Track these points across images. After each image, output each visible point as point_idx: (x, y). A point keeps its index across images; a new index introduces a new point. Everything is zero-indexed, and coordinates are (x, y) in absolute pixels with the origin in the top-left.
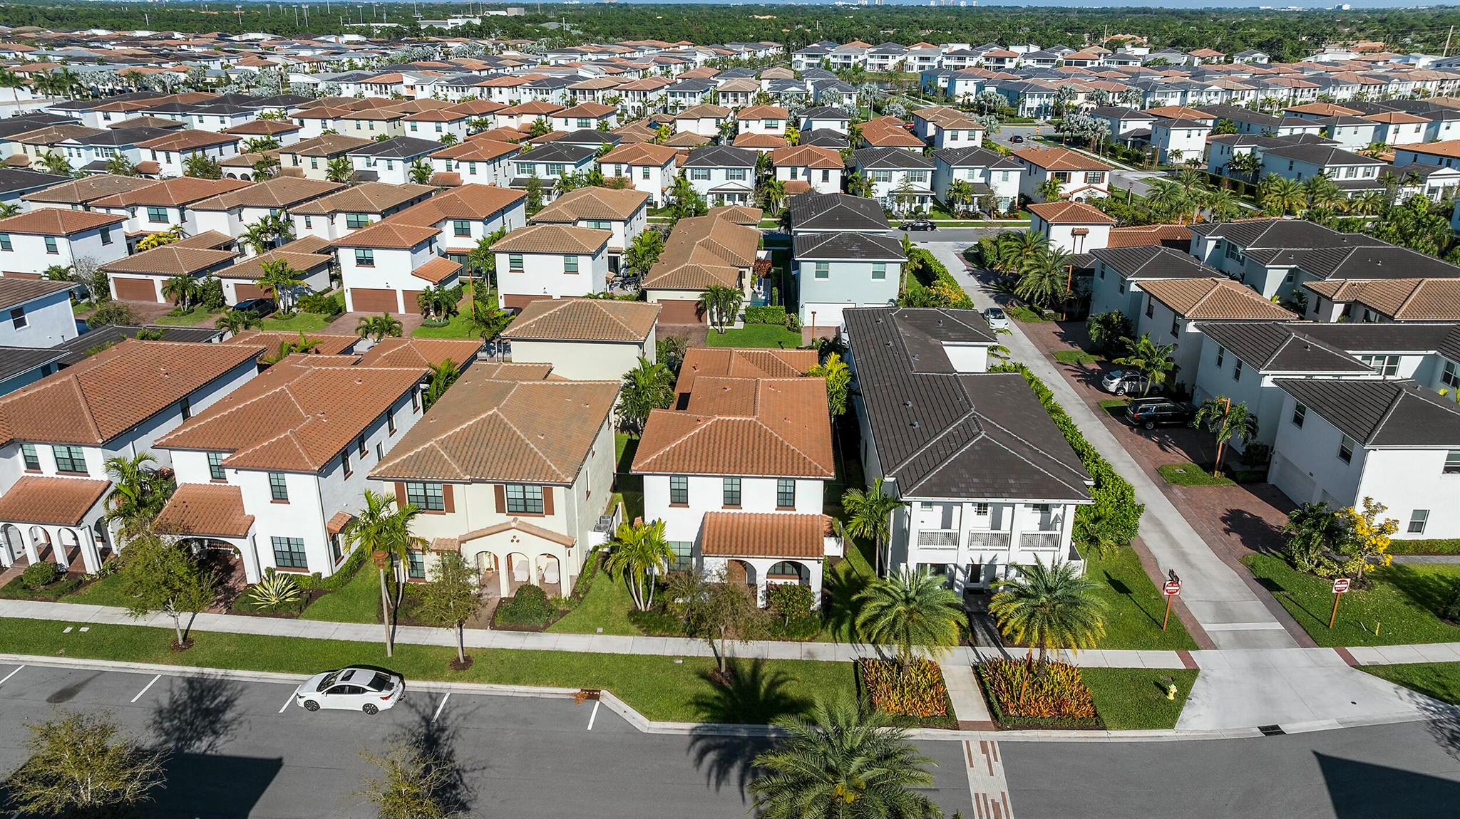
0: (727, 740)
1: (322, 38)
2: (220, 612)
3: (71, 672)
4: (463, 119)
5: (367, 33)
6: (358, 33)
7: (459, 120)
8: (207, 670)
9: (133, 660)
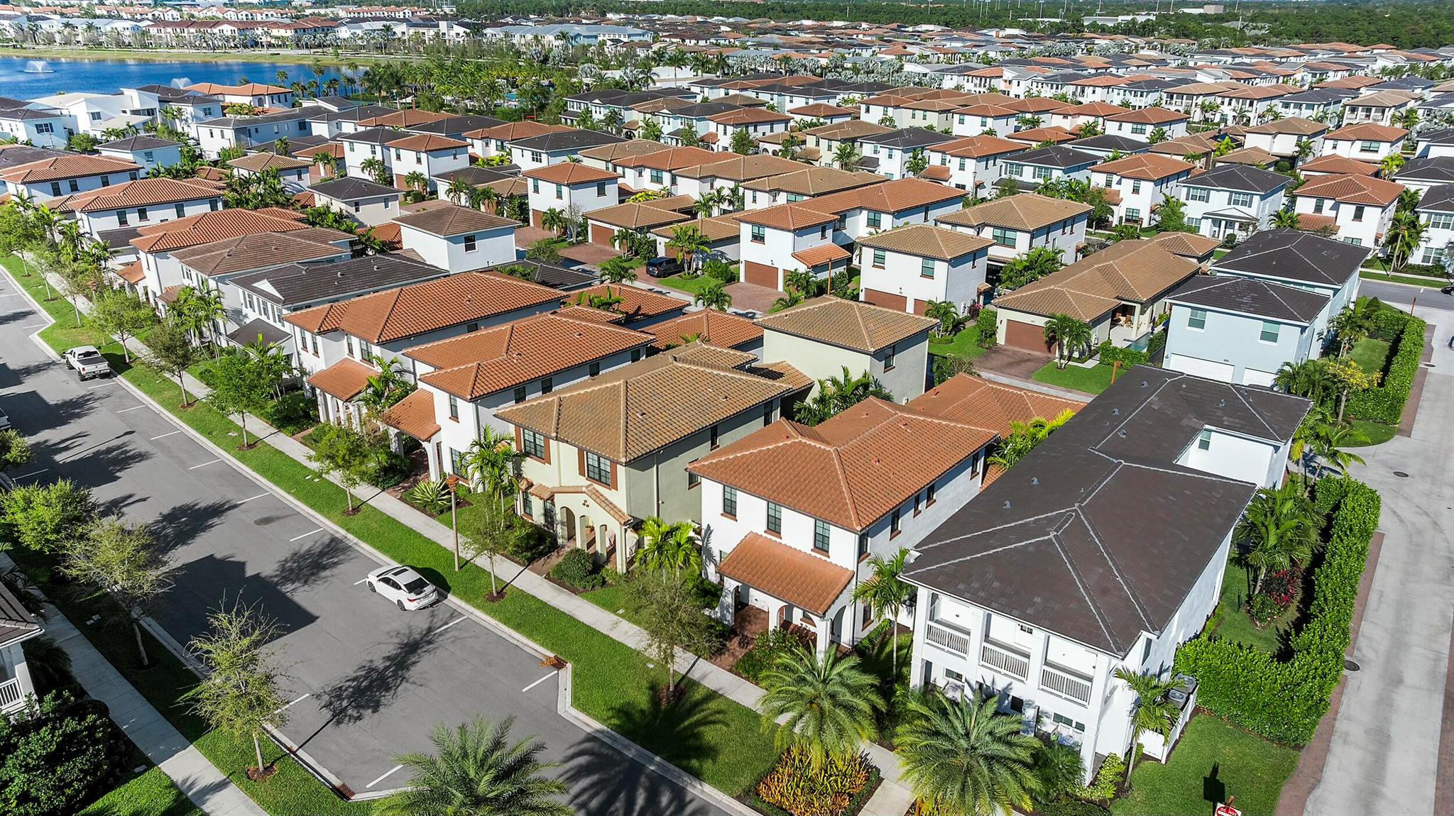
0: (610, 752)
1: (985, 31)
2: (395, 497)
3: (285, 507)
4: (1013, 115)
5: (1029, 28)
6: (1022, 28)
7: (1008, 116)
8: (350, 536)
9: (320, 512)
